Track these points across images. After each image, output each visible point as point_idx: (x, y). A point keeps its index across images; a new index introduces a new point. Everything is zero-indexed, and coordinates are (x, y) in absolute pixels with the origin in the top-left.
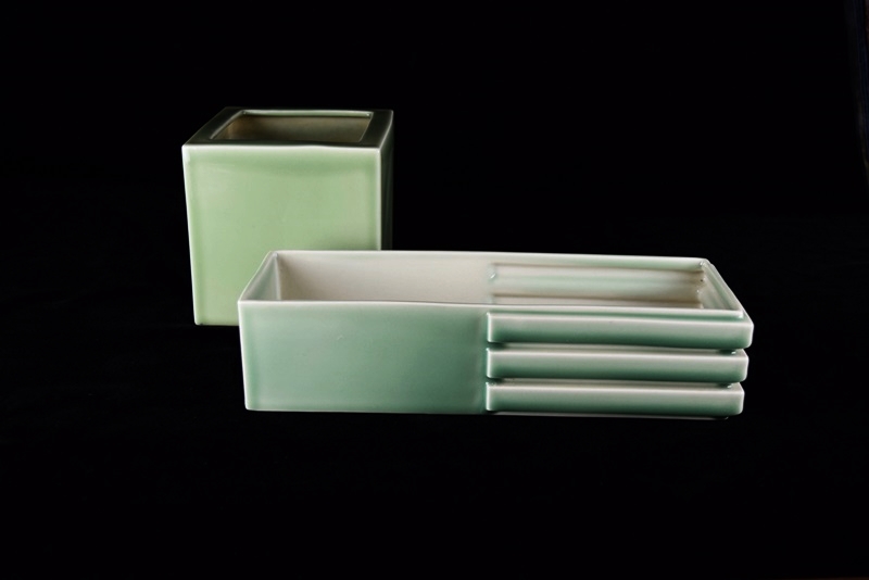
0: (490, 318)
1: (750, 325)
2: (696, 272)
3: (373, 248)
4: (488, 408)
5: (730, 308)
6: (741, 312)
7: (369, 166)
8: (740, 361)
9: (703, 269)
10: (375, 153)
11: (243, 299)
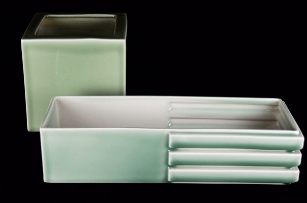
0: (171, 136)
1: (302, 139)
2: (275, 105)
3: (121, 94)
4: (169, 180)
5: (293, 129)
6: (298, 131)
7: (119, 48)
8: (298, 157)
9: (279, 104)
10: (123, 42)
11: (42, 127)
